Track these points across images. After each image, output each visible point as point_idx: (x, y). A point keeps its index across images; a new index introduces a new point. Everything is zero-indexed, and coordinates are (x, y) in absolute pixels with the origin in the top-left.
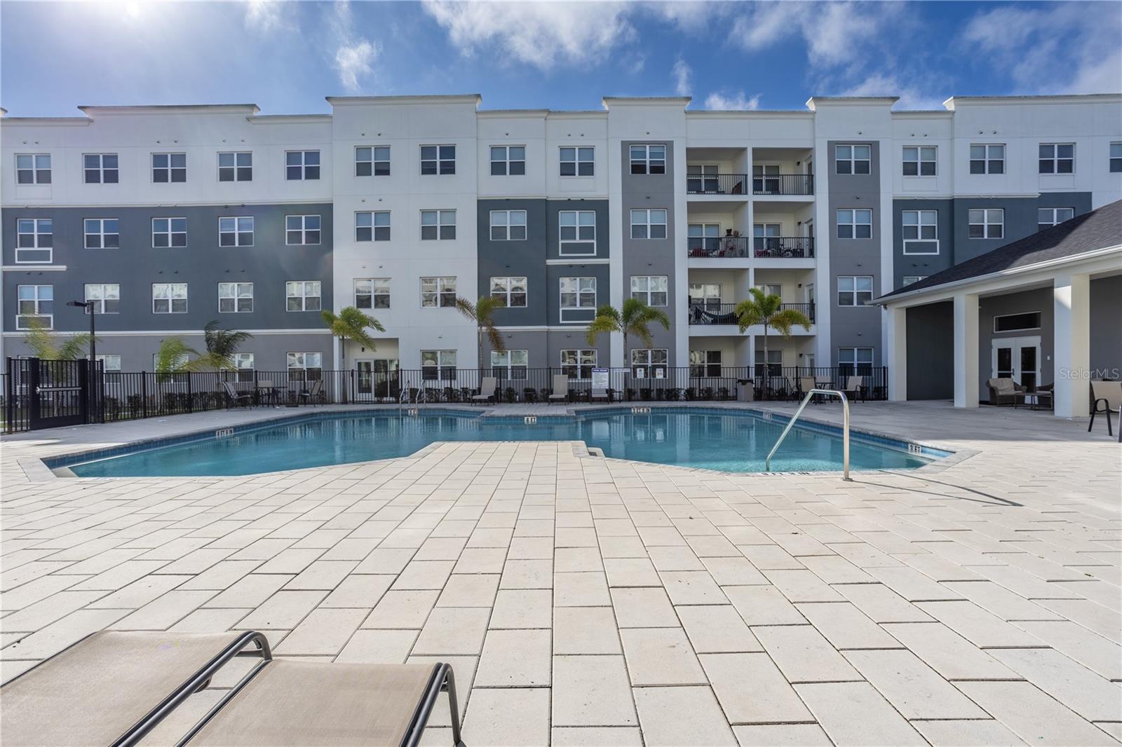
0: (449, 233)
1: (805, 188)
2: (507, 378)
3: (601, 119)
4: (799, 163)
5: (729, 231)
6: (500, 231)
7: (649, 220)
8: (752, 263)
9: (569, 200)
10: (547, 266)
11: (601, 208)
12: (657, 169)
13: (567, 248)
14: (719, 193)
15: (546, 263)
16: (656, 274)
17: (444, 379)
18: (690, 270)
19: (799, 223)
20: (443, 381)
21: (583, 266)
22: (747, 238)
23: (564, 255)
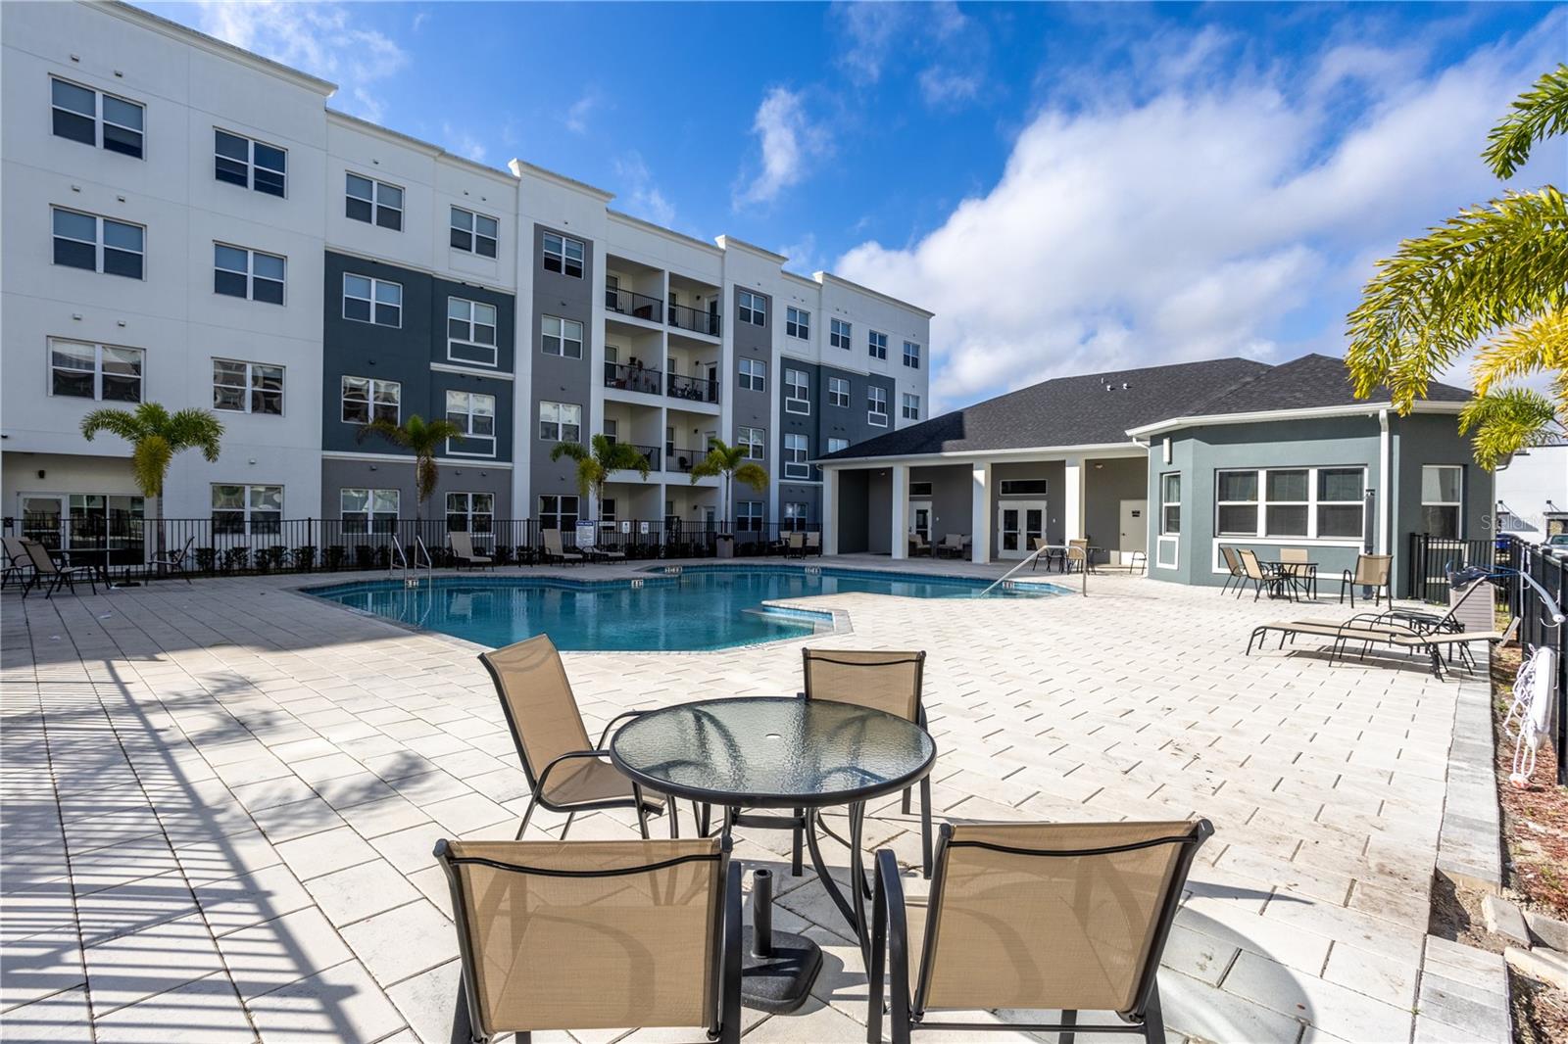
0: (271, 292)
1: (707, 327)
2: (367, 531)
3: (509, 185)
4: (698, 298)
5: (633, 360)
6: (360, 308)
7: (562, 334)
8: (663, 402)
9: (464, 284)
10: (432, 371)
11: (505, 304)
12: (574, 271)
13: (458, 350)
14: (617, 311)
15: (429, 366)
16: (569, 402)
17: (257, 533)
18: (606, 402)
19: (697, 363)
20: (254, 536)
21: (479, 379)
22: (661, 373)
23: (453, 359)
